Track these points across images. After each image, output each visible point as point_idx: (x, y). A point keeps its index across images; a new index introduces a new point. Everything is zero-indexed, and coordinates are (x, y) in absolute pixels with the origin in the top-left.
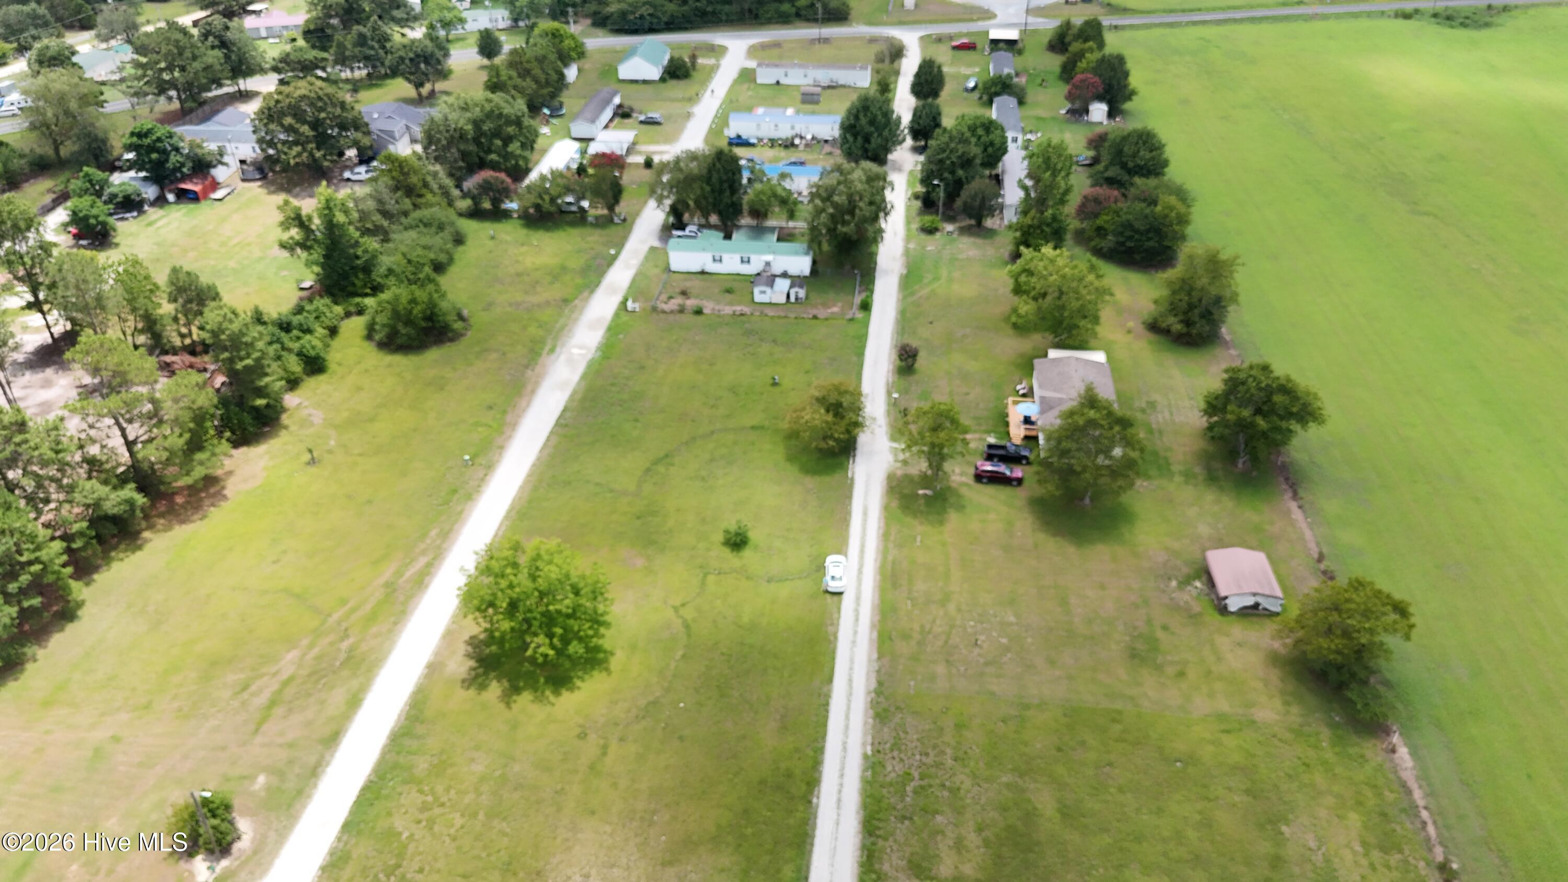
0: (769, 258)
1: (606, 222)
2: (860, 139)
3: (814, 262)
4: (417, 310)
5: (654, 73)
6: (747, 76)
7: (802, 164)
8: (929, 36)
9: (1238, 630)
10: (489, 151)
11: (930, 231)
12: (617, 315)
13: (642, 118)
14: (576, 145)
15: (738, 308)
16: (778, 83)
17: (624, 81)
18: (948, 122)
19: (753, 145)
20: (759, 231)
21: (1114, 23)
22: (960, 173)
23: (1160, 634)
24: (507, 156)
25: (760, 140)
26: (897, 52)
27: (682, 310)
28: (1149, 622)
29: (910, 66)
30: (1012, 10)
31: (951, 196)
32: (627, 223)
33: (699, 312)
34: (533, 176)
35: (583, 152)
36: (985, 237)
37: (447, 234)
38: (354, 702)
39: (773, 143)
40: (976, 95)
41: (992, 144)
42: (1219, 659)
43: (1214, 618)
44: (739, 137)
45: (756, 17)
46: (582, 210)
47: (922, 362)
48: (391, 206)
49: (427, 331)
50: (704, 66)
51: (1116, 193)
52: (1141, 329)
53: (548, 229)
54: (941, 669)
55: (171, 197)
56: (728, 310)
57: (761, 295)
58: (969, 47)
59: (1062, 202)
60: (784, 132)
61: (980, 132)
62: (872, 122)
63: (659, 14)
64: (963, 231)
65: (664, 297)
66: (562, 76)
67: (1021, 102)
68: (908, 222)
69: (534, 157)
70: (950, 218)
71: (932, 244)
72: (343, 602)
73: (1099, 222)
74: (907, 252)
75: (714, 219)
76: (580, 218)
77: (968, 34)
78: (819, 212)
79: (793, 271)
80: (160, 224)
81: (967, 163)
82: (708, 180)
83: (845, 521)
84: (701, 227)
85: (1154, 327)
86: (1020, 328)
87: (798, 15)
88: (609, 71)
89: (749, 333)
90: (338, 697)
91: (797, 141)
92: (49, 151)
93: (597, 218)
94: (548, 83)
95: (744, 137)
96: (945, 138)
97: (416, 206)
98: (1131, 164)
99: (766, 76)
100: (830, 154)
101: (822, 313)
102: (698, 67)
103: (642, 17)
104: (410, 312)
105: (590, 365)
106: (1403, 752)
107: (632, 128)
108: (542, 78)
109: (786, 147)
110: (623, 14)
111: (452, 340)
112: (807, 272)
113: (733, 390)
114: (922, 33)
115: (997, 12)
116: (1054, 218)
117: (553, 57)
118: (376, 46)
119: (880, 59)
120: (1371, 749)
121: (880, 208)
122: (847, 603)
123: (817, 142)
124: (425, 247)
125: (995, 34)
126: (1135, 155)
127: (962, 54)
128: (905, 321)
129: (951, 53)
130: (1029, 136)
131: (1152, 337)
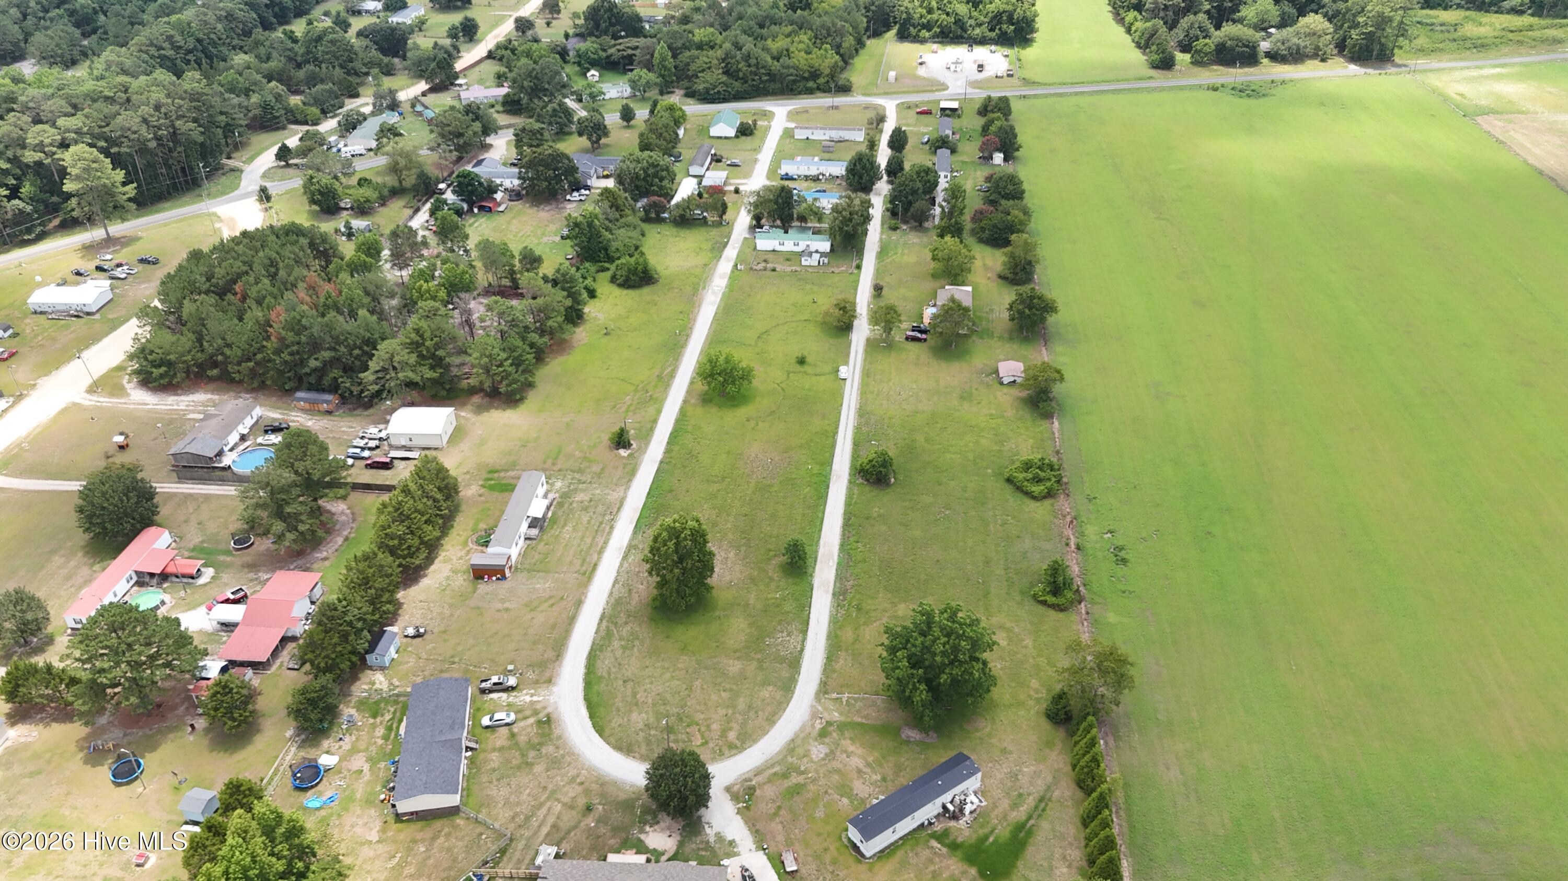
0: (808, 243)
1: (719, 224)
2: (856, 178)
3: (832, 245)
4: (640, 268)
5: (732, 133)
6: (788, 134)
7: (824, 191)
8: (902, 103)
9: (1005, 390)
10: (652, 185)
11: (894, 229)
12: (732, 272)
13: (729, 162)
14: (695, 181)
15: (794, 268)
16: (808, 138)
17: (713, 137)
18: (907, 166)
19: (795, 179)
20: (804, 229)
21: (1023, 93)
22: (910, 197)
23: (974, 391)
24: (661, 188)
25: (799, 176)
26: (881, 119)
27: (765, 269)
28: (971, 387)
29: (889, 128)
30: (959, 83)
31: (906, 210)
32: (730, 225)
33: (774, 270)
34: (677, 199)
35: (700, 183)
36: (923, 232)
37: (638, 231)
38: (659, 412)
39: (807, 178)
40: (927, 147)
41: (929, 181)
42: (996, 398)
43: (997, 386)
44: (787, 174)
45: (792, 90)
46: (705, 218)
47: (884, 292)
48: (611, 216)
49: (641, 279)
50: (762, 126)
51: (992, 208)
52: (995, 277)
53: (688, 229)
54: (885, 402)
55: (476, 210)
56: (789, 269)
57: (805, 261)
58: (928, 112)
59: (961, 213)
60: (813, 171)
61: (922, 174)
62: (864, 168)
63: (730, 89)
64: (913, 229)
65: (755, 263)
66: (677, 135)
67: (953, 151)
68: (883, 224)
69: (674, 187)
70: (906, 222)
71: (894, 236)
72: (642, 382)
73: (982, 224)
74: (881, 239)
75: (778, 222)
76: (704, 222)
77: (928, 102)
78: (835, 219)
79: (821, 250)
80: (476, 225)
81: (914, 192)
82: (776, 203)
83: (848, 355)
84: (771, 227)
85: (1002, 277)
86: (935, 276)
87: (818, 89)
88: (703, 130)
89: (799, 280)
90: (651, 410)
91: (821, 177)
92: (397, 184)
93: (713, 222)
94: (671, 141)
95: (790, 174)
96: (903, 179)
97: (621, 216)
98: (1003, 193)
99: (800, 135)
100: (839, 184)
101: (836, 270)
102: (757, 127)
103: (719, 92)
104: (636, 269)
105: (724, 294)
106: (1056, 424)
107: (724, 170)
108: (668, 137)
109: (814, 180)
110: (707, 90)
111: (653, 283)
112: (828, 250)
113: (794, 305)
114: (898, 102)
115: (949, 85)
116: (956, 223)
117: (672, 124)
118: (563, 115)
119: (870, 123)
120: (1045, 424)
121: (867, 219)
122: (848, 383)
123: (833, 178)
124: (630, 238)
125: (944, 105)
126: (1005, 187)
127: (923, 116)
128: (878, 273)
129: (915, 115)
130: (955, 174)
131: (1000, 281)
